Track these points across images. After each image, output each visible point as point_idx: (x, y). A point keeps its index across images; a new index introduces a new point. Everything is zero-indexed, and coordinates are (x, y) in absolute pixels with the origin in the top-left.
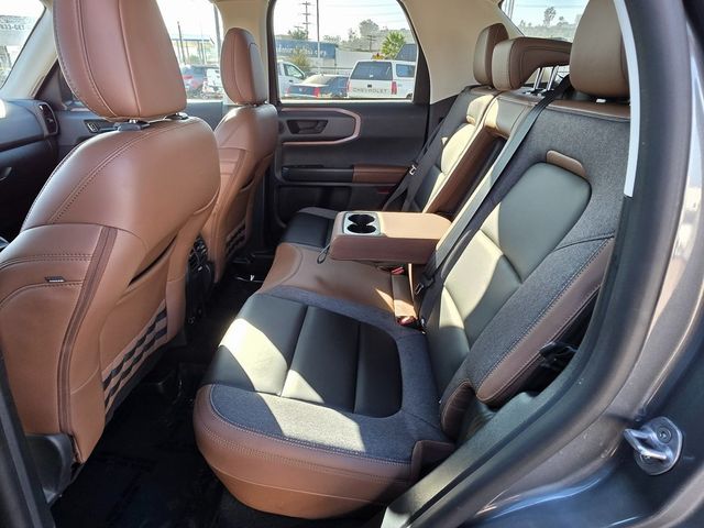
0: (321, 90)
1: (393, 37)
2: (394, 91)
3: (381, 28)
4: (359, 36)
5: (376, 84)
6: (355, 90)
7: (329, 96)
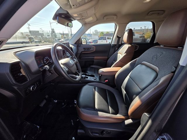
0: (92, 42)
1: (102, 33)
2: (107, 42)
3: (98, 31)
4: (94, 33)
5: (103, 41)
6: (99, 42)
7: (94, 43)
